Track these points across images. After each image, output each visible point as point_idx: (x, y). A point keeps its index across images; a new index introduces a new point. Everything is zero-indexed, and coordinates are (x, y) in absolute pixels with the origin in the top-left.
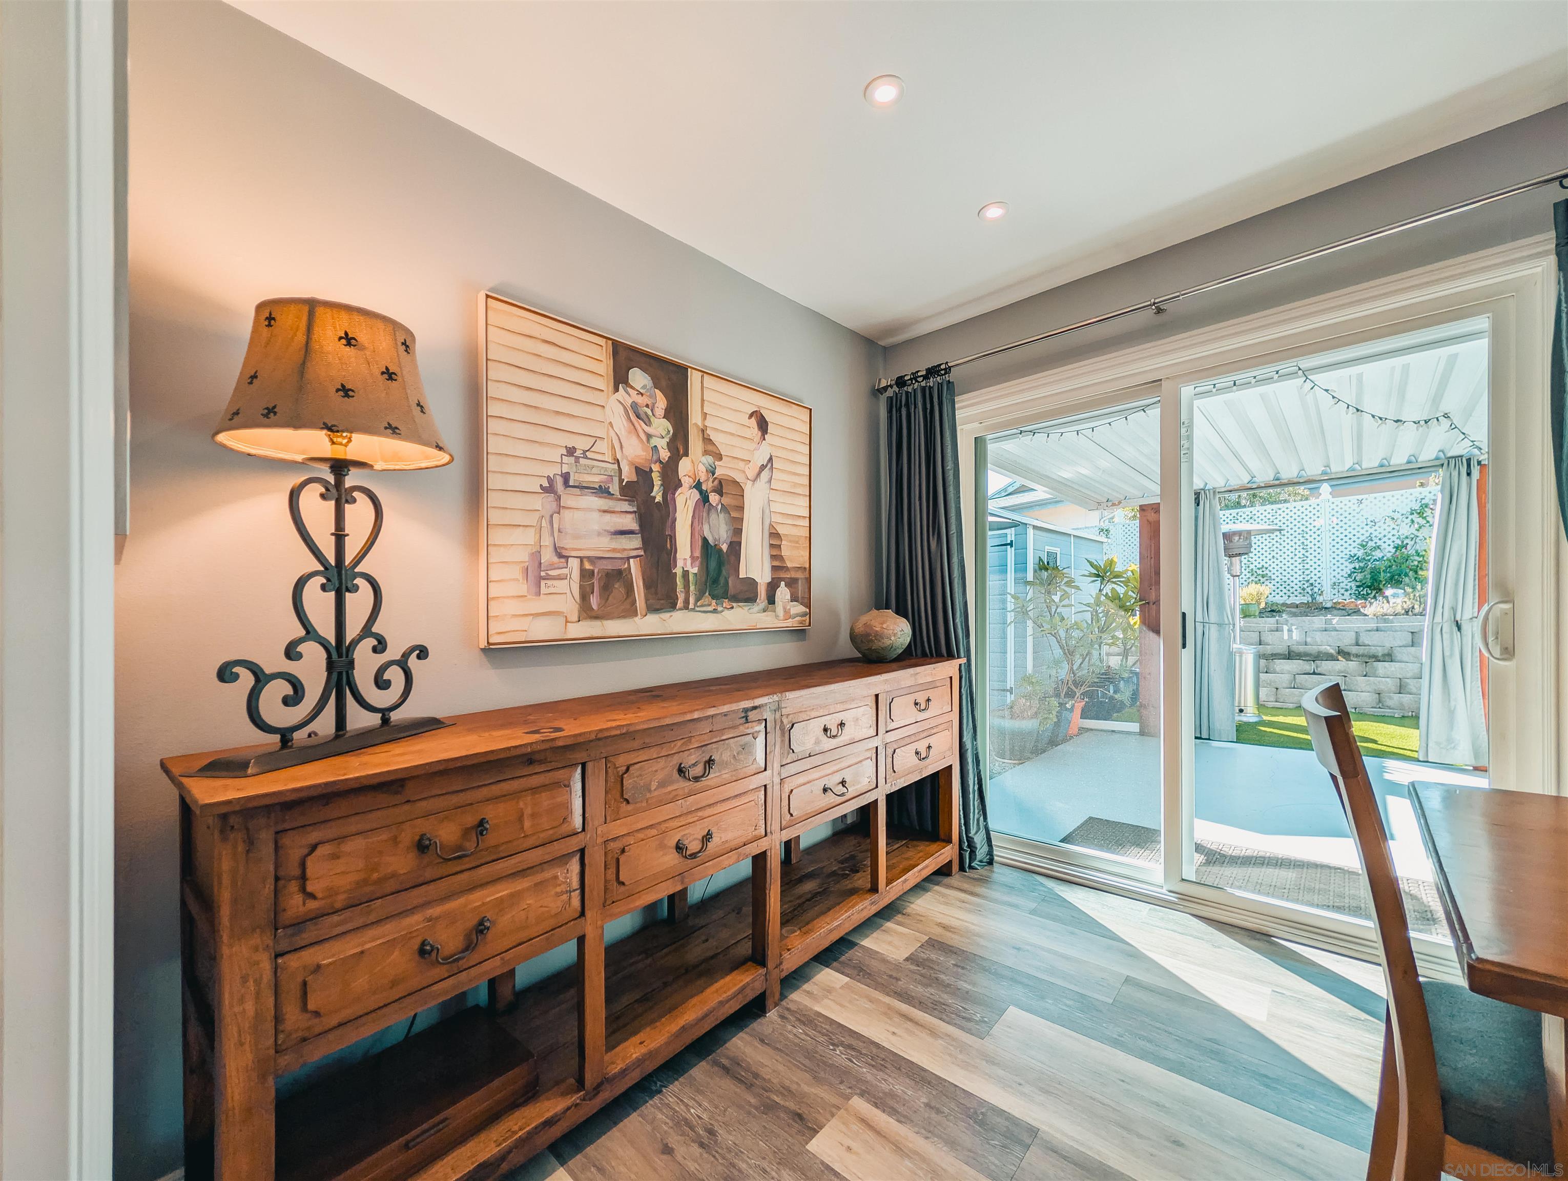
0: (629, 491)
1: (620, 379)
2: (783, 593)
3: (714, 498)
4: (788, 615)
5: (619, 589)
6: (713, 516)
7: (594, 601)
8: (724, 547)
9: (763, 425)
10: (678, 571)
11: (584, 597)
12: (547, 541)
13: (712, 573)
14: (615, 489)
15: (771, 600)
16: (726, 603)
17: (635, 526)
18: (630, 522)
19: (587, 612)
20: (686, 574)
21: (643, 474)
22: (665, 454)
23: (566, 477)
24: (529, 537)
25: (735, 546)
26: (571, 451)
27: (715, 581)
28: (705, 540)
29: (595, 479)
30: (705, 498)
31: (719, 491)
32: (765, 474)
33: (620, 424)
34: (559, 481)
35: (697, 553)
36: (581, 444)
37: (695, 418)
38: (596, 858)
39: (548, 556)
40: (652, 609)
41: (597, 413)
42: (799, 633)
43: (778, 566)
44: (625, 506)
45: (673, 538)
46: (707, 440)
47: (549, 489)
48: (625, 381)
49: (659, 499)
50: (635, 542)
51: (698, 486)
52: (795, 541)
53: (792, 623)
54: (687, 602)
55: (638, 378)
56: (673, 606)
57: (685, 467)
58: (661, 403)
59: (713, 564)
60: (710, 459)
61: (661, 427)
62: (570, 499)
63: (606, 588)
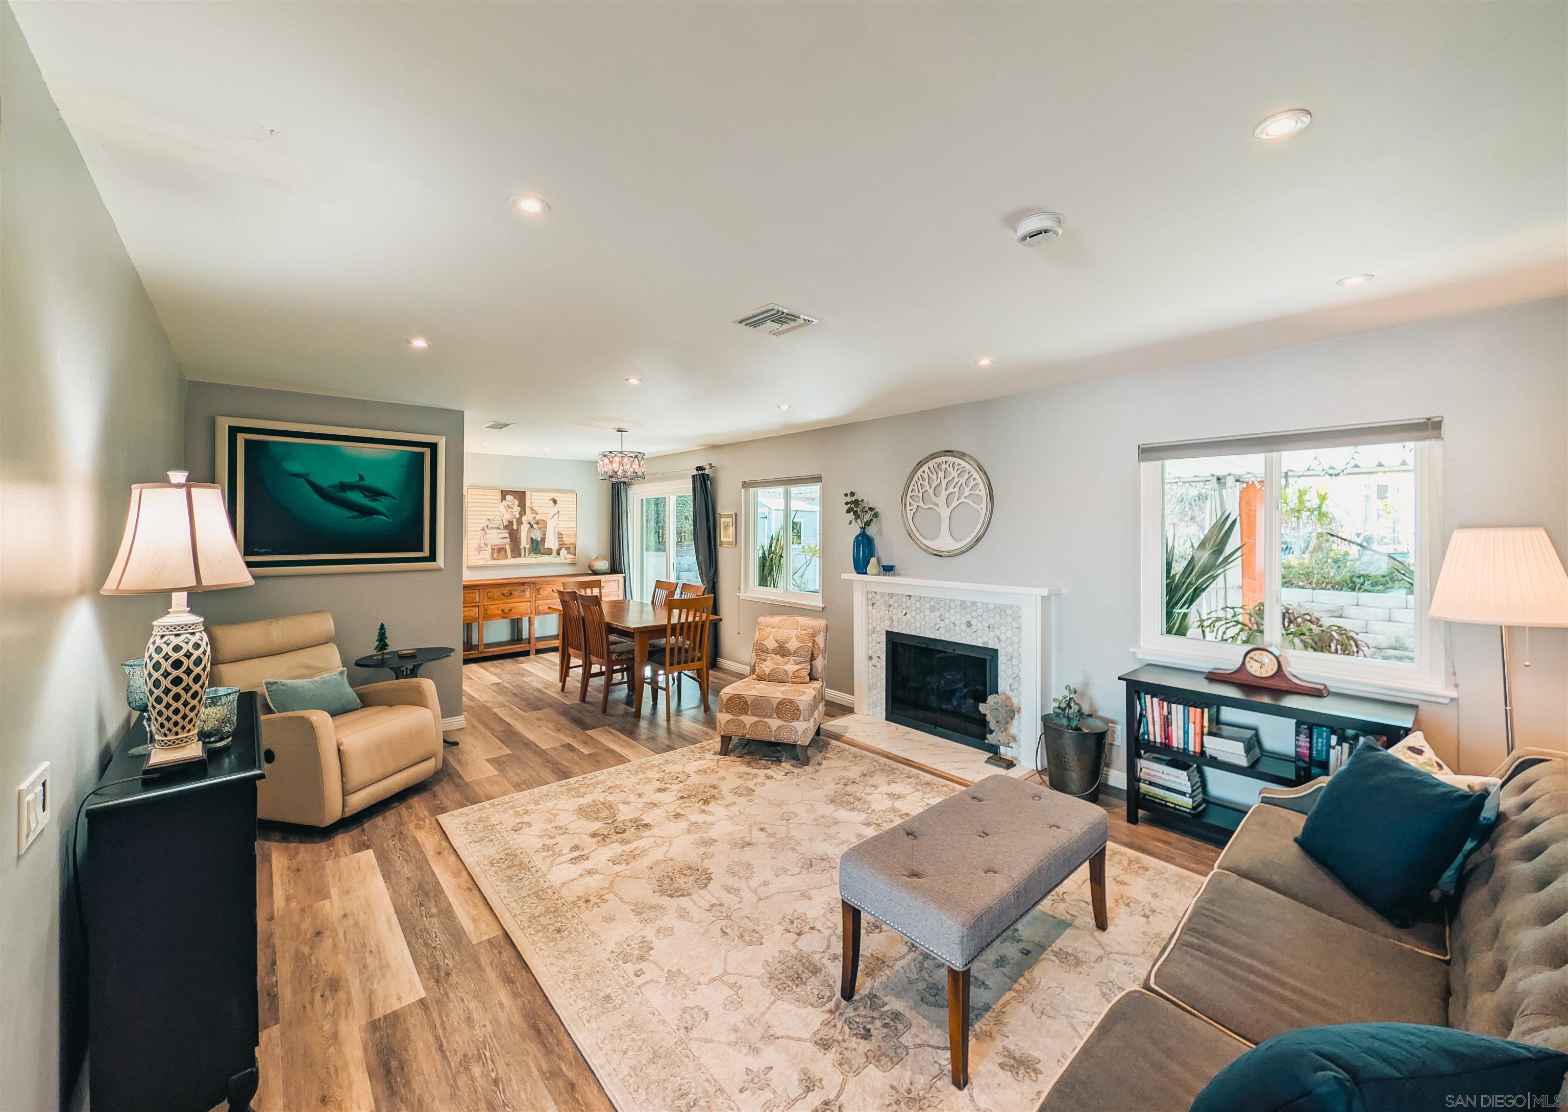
0: (505, 527)
1: (503, 499)
2: (563, 552)
3: (535, 526)
4: (566, 559)
5: (502, 552)
6: (535, 531)
7: (495, 556)
8: (539, 539)
9: (555, 502)
10: (522, 547)
11: (492, 555)
12: (482, 541)
13: (534, 547)
14: (501, 527)
15: (558, 554)
16: (539, 555)
17: (508, 536)
18: (507, 536)
19: (493, 558)
20: (525, 548)
21: (511, 523)
22: (518, 516)
23: (487, 526)
24: (477, 541)
25: (543, 539)
26: (489, 520)
27: (535, 549)
28: (532, 538)
29: (496, 526)
30: (532, 526)
31: (537, 523)
32: (556, 516)
33: (503, 510)
34: (486, 528)
35: (529, 541)
36: (491, 517)
37: (528, 504)
38: (482, 608)
39: (482, 545)
40: (513, 557)
41: (496, 509)
42: (573, 564)
43: (562, 545)
44: (505, 531)
45: (520, 538)
46: (532, 509)
47: (483, 529)
48: (505, 499)
49: (515, 528)
50: (508, 540)
51: (529, 523)
52: (570, 536)
53: (569, 561)
54: (525, 556)
55: (509, 497)
56: (520, 556)
57: (524, 519)
58: (517, 502)
59: (535, 544)
60: (534, 515)
61: (517, 510)
62: (488, 531)
63: (499, 552)
